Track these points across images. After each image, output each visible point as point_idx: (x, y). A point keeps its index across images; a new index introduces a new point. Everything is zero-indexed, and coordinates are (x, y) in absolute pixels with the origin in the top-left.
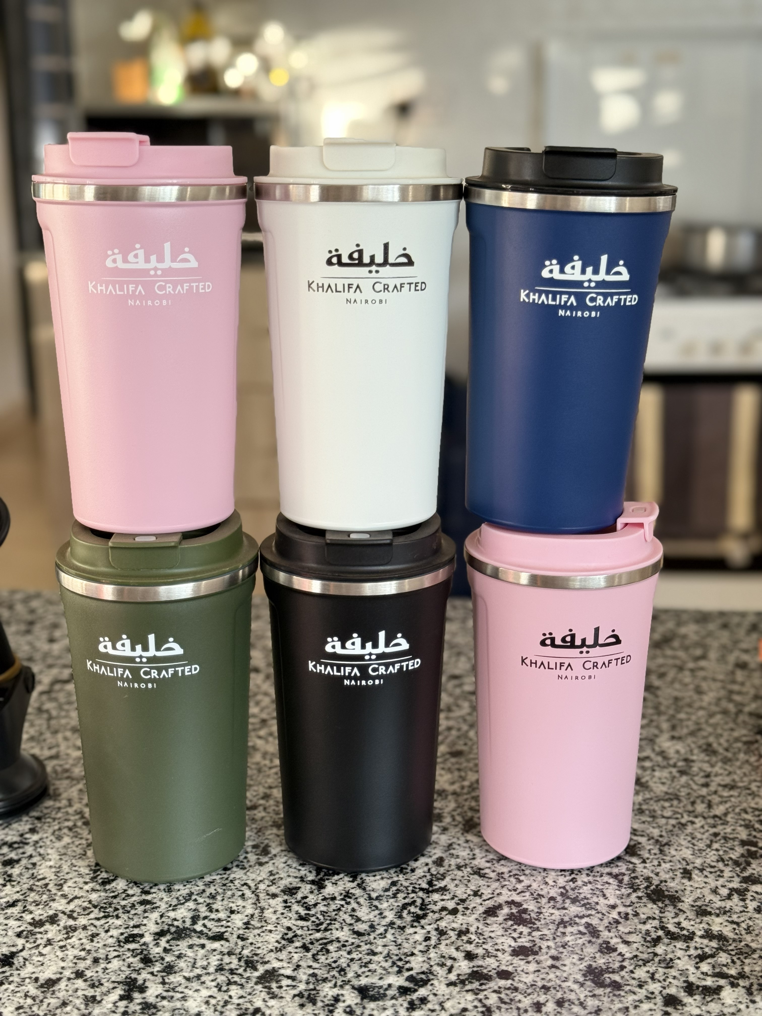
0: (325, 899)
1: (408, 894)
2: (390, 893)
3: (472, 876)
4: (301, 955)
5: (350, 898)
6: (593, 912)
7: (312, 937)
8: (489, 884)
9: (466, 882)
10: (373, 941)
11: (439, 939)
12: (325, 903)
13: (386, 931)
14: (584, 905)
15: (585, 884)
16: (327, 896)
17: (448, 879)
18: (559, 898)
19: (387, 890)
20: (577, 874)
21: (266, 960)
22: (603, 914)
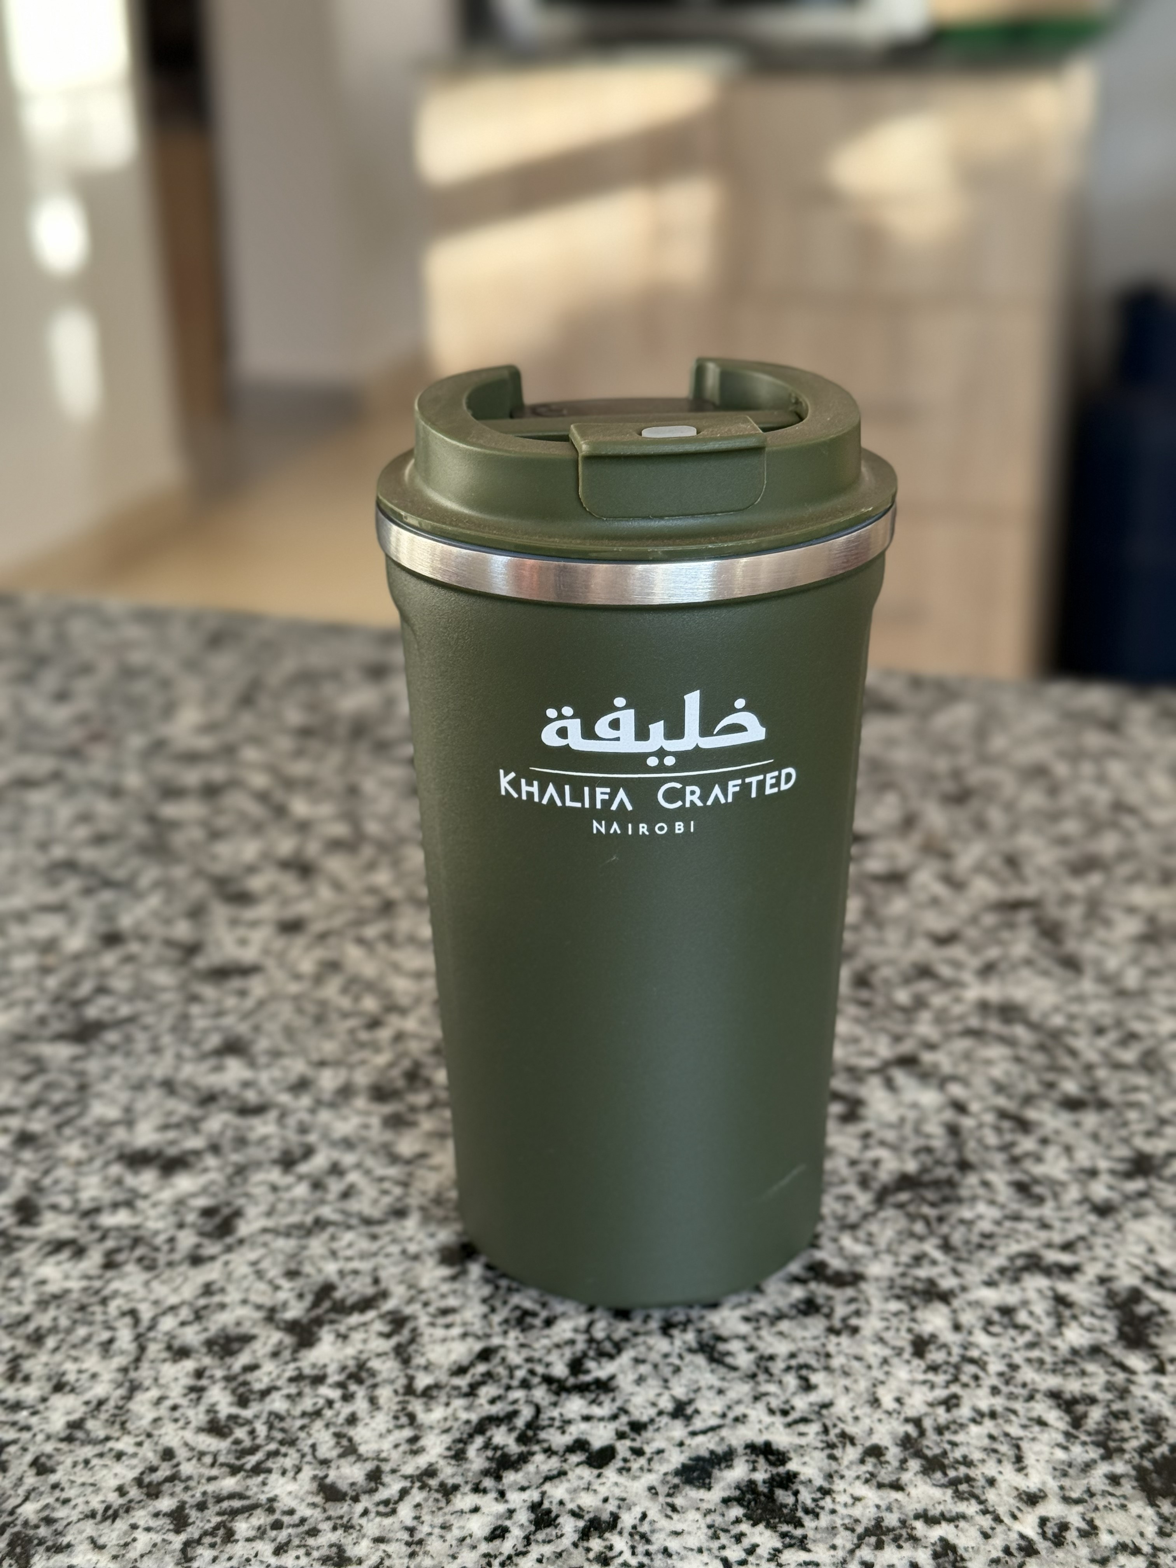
0: (297, 1378)
1: (508, 1388)
2: (463, 1382)
3: (689, 1357)
4: (157, 1538)
5: (360, 1381)
6: (971, 1508)
7: (211, 1488)
8: (725, 1385)
9: (667, 1371)
10: (356, 1521)
11: (528, 1540)
12: (293, 1390)
13: (404, 1493)
14: (954, 1483)
15: (978, 1417)
16: (307, 1371)
17: (626, 1357)
18: (893, 1454)
19: (461, 1370)
20: (965, 1385)
21: (65, 1540)
22: (998, 1519)
